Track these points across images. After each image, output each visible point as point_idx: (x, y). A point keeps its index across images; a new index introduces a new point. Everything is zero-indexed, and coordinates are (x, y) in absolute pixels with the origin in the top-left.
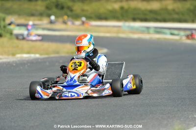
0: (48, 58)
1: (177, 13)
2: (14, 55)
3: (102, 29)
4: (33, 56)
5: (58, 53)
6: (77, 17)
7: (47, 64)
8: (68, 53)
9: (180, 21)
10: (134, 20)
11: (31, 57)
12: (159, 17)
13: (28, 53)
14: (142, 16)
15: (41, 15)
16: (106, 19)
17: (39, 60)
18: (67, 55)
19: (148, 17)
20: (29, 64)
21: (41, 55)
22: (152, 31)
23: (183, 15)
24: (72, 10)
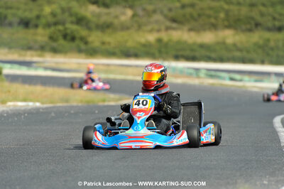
0: (54, 107)
1: (240, 50)
2: (4, 102)
3: (130, 70)
4: (31, 104)
5: (67, 101)
6: (92, 53)
8: (81, 101)
9: (244, 61)
10: (177, 58)
11: (28, 105)
12: (213, 55)
13: (25, 100)
14: (188, 53)
15: (42, 49)
16: (136, 56)
17: (41, 110)
18: (80, 104)
19: (197, 54)
20: (26, 115)
21: (42, 103)
23: (248, 52)
24: (86, 43)
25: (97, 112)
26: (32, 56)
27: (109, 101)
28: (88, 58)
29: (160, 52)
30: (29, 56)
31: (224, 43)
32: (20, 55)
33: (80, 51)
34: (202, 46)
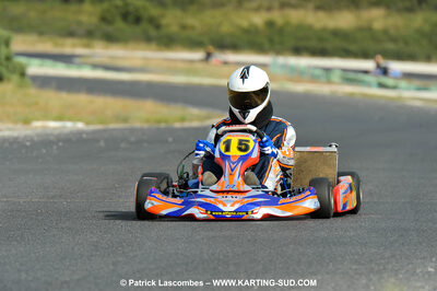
0: (105, 131)
1: (394, 40)
2: (27, 122)
4: (69, 125)
5: (125, 120)
6: (168, 42)
7: (102, 144)
8: (147, 121)
9: (400, 57)
10: (298, 51)
11: (65, 127)
12: (353, 47)
14: (313, 44)
15: (90, 35)
16: (234, 47)
17: (84, 136)
18: (146, 126)
19: (329, 46)
20: (61, 144)
21: (87, 123)
22: (336, 77)
23: (406, 43)
24: (158, 27)
25: (170, 140)
26: (74, 46)
27: (191, 120)
28: (160, 50)
29: (271, 41)
30: (69, 47)
31: (370, 29)
32: (56, 45)
33: (148, 39)
34: (336, 33)
